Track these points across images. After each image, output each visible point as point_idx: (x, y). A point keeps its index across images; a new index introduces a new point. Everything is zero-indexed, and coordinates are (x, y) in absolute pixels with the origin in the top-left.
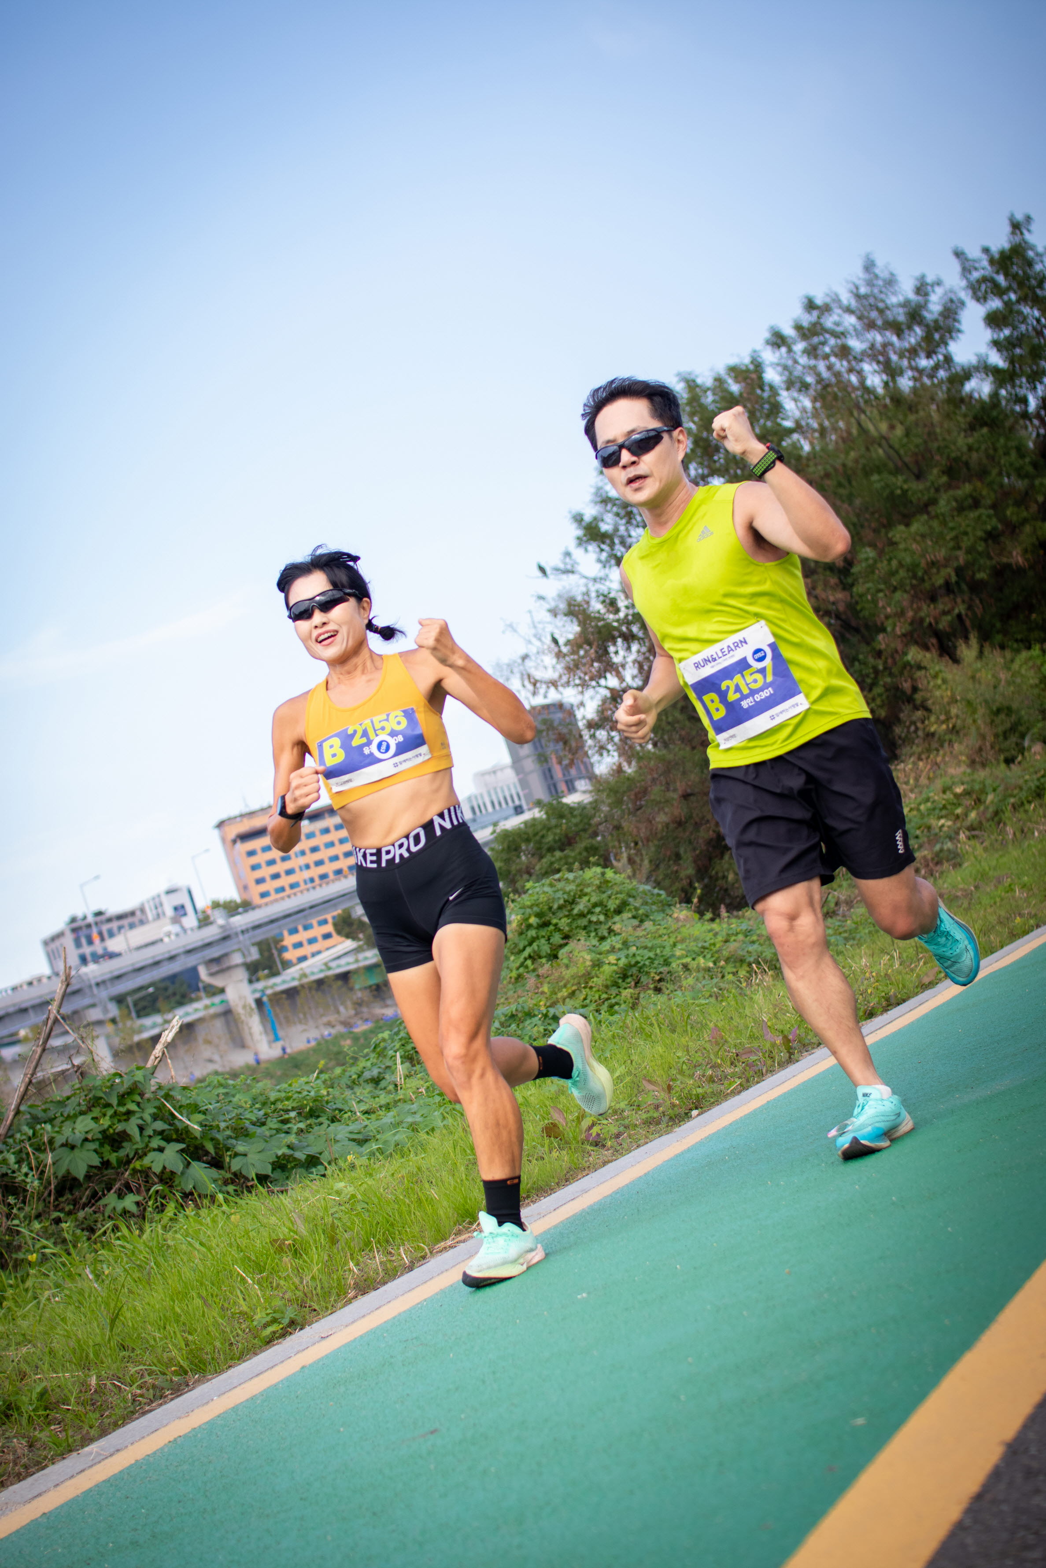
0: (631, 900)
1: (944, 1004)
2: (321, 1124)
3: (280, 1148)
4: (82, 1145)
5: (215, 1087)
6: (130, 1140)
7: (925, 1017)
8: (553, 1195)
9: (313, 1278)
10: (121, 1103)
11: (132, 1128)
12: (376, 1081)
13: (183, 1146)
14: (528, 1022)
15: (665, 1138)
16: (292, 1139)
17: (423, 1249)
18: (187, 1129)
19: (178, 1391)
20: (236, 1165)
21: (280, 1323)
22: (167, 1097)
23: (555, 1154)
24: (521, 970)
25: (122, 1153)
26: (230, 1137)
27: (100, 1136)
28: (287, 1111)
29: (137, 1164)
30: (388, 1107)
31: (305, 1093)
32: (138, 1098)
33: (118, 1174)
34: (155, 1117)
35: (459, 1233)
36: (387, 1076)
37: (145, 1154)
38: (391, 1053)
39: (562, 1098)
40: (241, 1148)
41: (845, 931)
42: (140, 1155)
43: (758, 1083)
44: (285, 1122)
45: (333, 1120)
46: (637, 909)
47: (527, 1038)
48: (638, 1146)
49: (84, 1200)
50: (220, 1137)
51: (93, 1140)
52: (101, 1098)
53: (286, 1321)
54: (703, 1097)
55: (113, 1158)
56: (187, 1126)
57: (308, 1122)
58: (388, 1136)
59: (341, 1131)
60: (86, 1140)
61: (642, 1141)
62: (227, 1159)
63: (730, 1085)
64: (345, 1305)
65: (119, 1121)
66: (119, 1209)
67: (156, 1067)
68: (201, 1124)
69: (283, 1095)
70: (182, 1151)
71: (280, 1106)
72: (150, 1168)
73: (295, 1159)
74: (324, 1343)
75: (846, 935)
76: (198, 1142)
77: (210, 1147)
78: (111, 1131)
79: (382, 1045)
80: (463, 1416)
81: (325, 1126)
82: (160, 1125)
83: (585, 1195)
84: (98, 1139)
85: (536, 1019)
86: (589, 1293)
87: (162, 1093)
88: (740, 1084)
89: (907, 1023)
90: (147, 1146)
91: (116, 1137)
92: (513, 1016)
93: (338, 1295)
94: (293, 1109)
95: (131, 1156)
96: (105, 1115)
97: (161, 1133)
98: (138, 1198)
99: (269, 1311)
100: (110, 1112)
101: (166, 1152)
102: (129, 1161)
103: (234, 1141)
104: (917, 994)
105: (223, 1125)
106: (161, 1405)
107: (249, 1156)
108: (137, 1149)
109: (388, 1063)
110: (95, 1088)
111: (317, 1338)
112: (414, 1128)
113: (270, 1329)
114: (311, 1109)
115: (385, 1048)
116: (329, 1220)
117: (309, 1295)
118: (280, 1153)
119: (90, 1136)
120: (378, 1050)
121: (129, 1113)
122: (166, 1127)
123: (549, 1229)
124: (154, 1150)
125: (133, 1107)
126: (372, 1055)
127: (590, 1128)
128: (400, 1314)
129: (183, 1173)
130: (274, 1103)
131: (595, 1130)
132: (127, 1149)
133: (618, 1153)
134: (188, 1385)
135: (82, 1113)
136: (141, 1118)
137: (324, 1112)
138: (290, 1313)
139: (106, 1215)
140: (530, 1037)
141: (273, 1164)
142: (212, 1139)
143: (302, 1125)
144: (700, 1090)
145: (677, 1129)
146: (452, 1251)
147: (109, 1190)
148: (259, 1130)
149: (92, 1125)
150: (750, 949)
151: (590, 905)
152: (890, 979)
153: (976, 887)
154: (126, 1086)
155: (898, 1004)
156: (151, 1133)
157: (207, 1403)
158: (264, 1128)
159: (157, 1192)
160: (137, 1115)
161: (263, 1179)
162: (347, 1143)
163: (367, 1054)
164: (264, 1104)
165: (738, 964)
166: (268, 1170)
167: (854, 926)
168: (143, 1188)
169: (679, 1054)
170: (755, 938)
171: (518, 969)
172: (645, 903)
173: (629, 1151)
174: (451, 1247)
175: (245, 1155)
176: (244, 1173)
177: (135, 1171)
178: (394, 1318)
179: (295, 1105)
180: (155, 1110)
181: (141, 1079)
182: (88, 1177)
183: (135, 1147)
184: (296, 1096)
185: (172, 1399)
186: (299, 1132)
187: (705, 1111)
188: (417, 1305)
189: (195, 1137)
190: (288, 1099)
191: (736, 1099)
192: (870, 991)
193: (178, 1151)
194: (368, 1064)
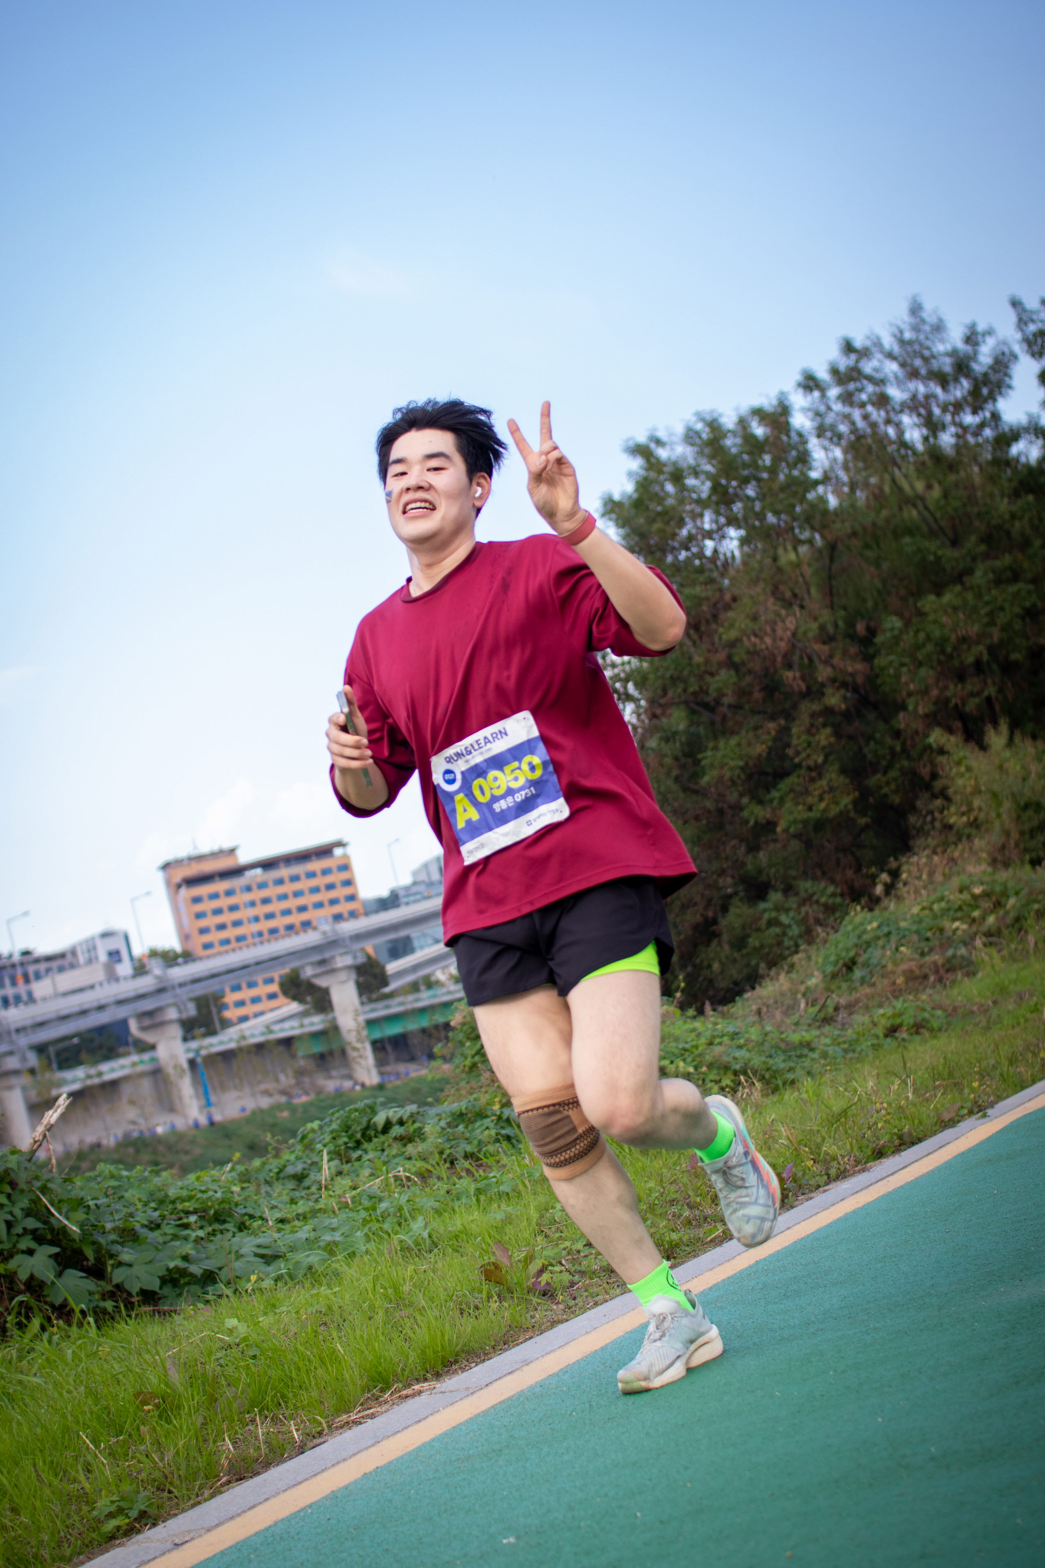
1: (969, 1150)
2: (228, 1230)
3: (172, 1259)
5: (105, 1178)
7: (948, 1165)
8: (487, 1363)
9: (177, 1453)
12: (300, 1178)
13: (56, 1250)
14: (478, 1124)
16: (188, 1248)
17: (321, 1423)
18: (64, 1230)
20: (118, 1276)
21: (127, 1516)
22: (44, 1189)
23: (494, 1305)
24: (477, 1058)
26: (113, 1242)
28: (188, 1213)
30: (305, 1217)
31: (211, 1193)
32: (8, 1189)
34: (28, 1213)
35: (365, 1406)
36: (313, 1176)
37: (11, 1256)
38: (319, 1146)
39: (509, 1229)
40: (126, 1255)
41: (845, 1042)
44: (186, 1226)
45: (241, 1227)
47: (475, 1142)
48: (596, 1304)
50: (102, 1240)
53: (134, 1514)
54: (677, 1246)
56: (65, 1226)
57: (211, 1228)
58: (300, 1256)
59: (247, 1244)
61: (600, 1297)
62: (109, 1269)
63: (711, 1232)
64: (213, 1496)
67: (33, 1154)
68: (82, 1225)
69: (185, 1193)
70: (55, 1257)
71: (180, 1206)
72: (15, 1273)
73: (191, 1275)
74: (176, 1554)
75: (846, 1046)
76: (76, 1246)
77: (89, 1253)
79: (311, 1136)
81: (230, 1234)
82: (31, 1223)
83: (525, 1369)
85: (489, 1120)
86: (518, 1538)
87: (38, 1184)
89: (925, 1170)
90: (14, 1246)
92: (461, 1115)
93: (207, 1477)
94: (195, 1212)
97: (34, 1232)
99: (115, 1498)
101: (36, 1255)
103: (119, 1248)
104: (935, 1133)
105: (109, 1226)
107: (135, 1266)
109: (316, 1159)
111: (169, 1545)
112: (331, 1249)
113: (113, 1523)
114: (216, 1213)
115: (313, 1141)
116: (211, 1367)
117: (169, 1476)
118: (172, 1265)
120: (306, 1141)
122: (39, 1225)
123: (478, 1415)
124: (23, 1252)
126: (299, 1147)
127: (541, 1272)
128: (276, 1524)
129: (54, 1283)
130: (173, 1202)
131: (545, 1278)
133: (571, 1312)
136: (11, 1213)
137: (231, 1216)
138: (142, 1502)
140: (480, 1142)
141: (161, 1278)
142: (94, 1243)
143: (201, 1233)
144: (674, 1236)
146: (357, 1430)
148: (151, 1236)
150: (738, 1054)
152: (903, 1112)
153: (995, 1002)
155: (913, 1144)
156: (21, 1232)
158: (157, 1233)
159: (23, 1302)
160: (6, 1209)
161: (148, 1296)
162: (252, 1258)
163: (293, 1145)
164: (161, 1203)
165: (722, 1071)
166: (155, 1285)
167: (855, 1036)
169: (651, 1184)
170: (742, 1041)
171: (473, 1056)
173: (584, 1310)
174: (357, 1423)
175: (130, 1265)
176: (127, 1286)
178: (267, 1529)
179: (197, 1206)
180: (28, 1205)
181: (14, 1166)
184: (199, 1195)
186: (198, 1240)
187: (680, 1264)
188: (299, 1511)
189: (74, 1240)
190: (190, 1198)
191: (718, 1250)
192: (880, 1125)
193: (50, 1256)
194: (292, 1158)
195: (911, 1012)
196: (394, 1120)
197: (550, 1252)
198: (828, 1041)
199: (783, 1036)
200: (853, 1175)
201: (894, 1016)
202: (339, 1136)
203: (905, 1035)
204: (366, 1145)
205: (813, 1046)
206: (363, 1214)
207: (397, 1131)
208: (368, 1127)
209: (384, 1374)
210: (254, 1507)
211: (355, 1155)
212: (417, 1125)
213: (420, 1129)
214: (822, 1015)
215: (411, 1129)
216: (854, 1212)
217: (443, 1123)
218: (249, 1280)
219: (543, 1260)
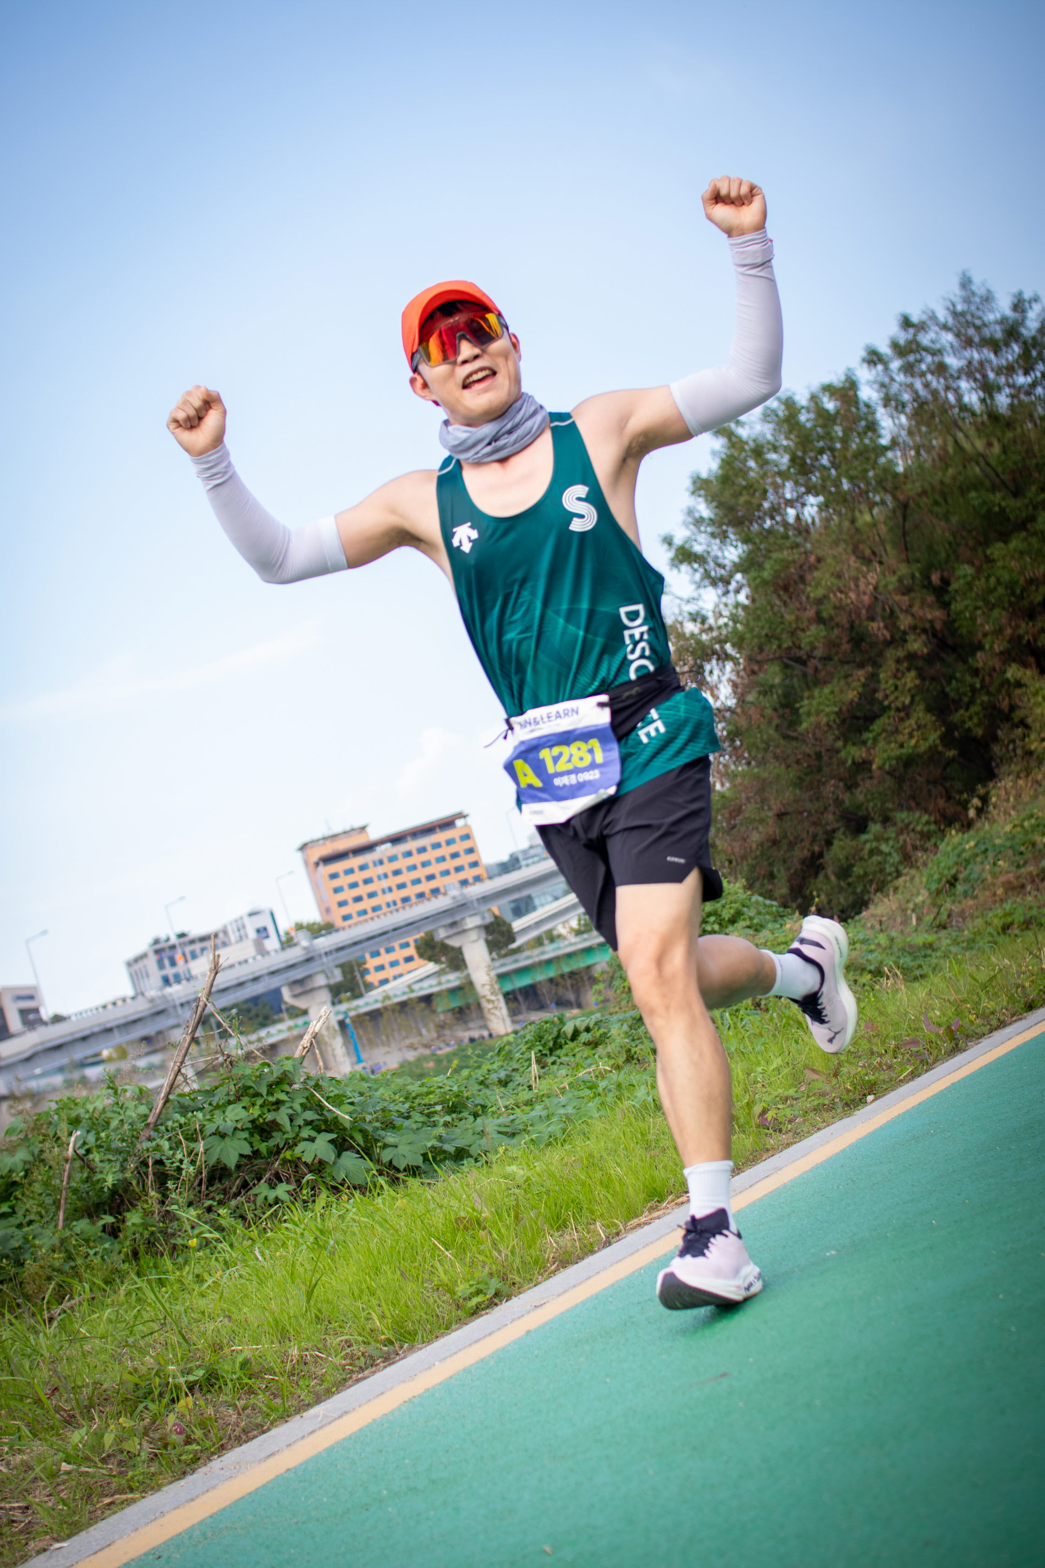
0: (745, 909)
2: (465, 1118)
3: (429, 1140)
4: (233, 1133)
5: (355, 1081)
6: (280, 1130)
8: (742, 1174)
9: (512, 1251)
10: (270, 1093)
11: (282, 1116)
12: (504, 1083)
13: (333, 1136)
15: (846, 1121)
16: (440, 1130)
17: (617, 1226)
18: (336, 1120)
19: (388, 1360)
20: (387, 1156)
21: (485, 1294)
22: (317, 1087)
25: (272, 1143)
26: (378, 1129)
27: (250, 1125)
28: (430, 1106)
29: (287, 1154)
30: (529, 1103)
31: (448, 1088)
32: (287, 1088)
33: (268, 1163)
34: (304, 1107)
35: (652, 1209)
36: (518, 1078)
37: (296, 1144)
38: (518, 1055)
40: (390, 1138)
42: (290, 1145)
43: (927, 1071)
44: (430, 1115)
45: (476, 1115)
46: (751, 919)
48: (819, 1129)
49: (234, 1189)
50: (369, 1128)
51: (243, 1130)
52: (251, 1087)
53: (491, 1292)
54: (875, 1084)
55: (263, 1147)
56: (336, 1117)
57: (454, 1115)
58: (540, 1128)
59: (490, 1124)
60: (236, 1129)
61: (821, 1125)
62: (378, 1150)
63: (902, 1072)
64: (550, 1277)
65: (269, 1111)
66: (271, 1199)
67: (304, 1057)
68: (350, 1114)
69: (425, 1090)
70: (332, 1141)
71: (423, 1100)
72: (299, 1158)
73: (445, 1152)
74: (539, 1311)
76: (348, 1132)
77: (360, 1138)
78: (261, 1120)
79: (507, 1048)
80: (751, 1360)
81: (470, 1120)
82: (310, 1115)
84: (247, 1129)
86: (838, 1251)
87: (312, 1083)
88: (912, 1072)
90: (297, 1136)
91: (265, 1127)
93: (540, 1268)
94: (436, 1104)
95: (281, 1146)
96: (253, 1105)
97: (308, 1123)
98: (290, 1188)
99: (471, 1283)
100: (260, 1101)
101: (317, 1141)
102: (278, 1151)
103: (382, 1133)
105: (368, 1118)
106: (375, 1372)
107: (400, 1147)
108: (287, 1139)
109: (516, 1066)
110: (243, 1076)
111: (532, 1306)
113: (475, 1300)
114: (454, 1104)
115: (510, 1052)
117: (510, 1268)
118: (430, 1145)
119: (239, 1126)
120: (503, 1053)
121: (278, 1103)
122: (317, 1117)
123: (754, 1202)
124: (306, 1140)
125: (283, 1097)
126: (496, 1058)
127: (764, 1112)
128: (617, 1282)
129: (335, 1163)
130: (414, 1098)
131: (769, 1115)
132: (277, 1139)
133: (798, 1136)
134: (397, 1354)
135: (230, 1103)
136: (291, 1108)
137: (465, 1106)
138: (495, 1284)
139: (258, 1204)
141: (423, 1155)
142: (361, 1131)
143: (448, 1118)
144: (872, 1077)
145: (857, 1112)
146: (646, 1227)
147: (259, 1179)
148: (407, 1123)
149: (243, 1114)
150: (870, 957)
151: (704, 915)
154: (275, 1075)
156: (302, 1123)
157: (430, 1368)
158: (410, 1121)
159: (308, 1182)
160: (287, 1105)
161: (413, 1171)
162: (496, 1136)
164: (407, 1098)
165: (858, 972)
166: (419, 1161)
167: (971, 936)
168: (293, 1179)
170: (873, 947)
172: (759, 913)
173: (809, 1133)
174: (646, 1224)
175: (396, 1146)
176: (395, 1163)
177: (285, 1161)
178: (613, 1285)
179: (436, 1100)
180: (304, 1101)
181: (292, 1070)
182: (238, 1167)
183: (286, 1136)
184: (438, 1091)
185: (385, 1367)
186: (446, 1124)
187: (880, 1097)
188: (634, 1273)
189: (345, 1129)
190: (428, 1093)
191: (912, 1084)
192: (1027, 984)
193: (330, 1141)
194: (495, 1066)
195: (1020, 911)
196: (582, 1028)
197: (767, 1098)
198: (948, 941)
199: (908, 939)
200: (1010, 1024)
201: (1007, 915)
202: (533, 1045)
203: (1017, 932)
204: (558, 1052)
205: (935, 946)
206: (587, 1092)
207: (584, 1037)
208: (558, 1036)
209: (658, 1189)
210: (589, 1278)
211: (550, 1060)
212: (602, 1031)
213: (605, 1033)
214: (937, 922)
215: (598, 1035)
216: (1025, 1043)
217: (625, 1028)
218: (497, 1152)
219: (763, 1104)
